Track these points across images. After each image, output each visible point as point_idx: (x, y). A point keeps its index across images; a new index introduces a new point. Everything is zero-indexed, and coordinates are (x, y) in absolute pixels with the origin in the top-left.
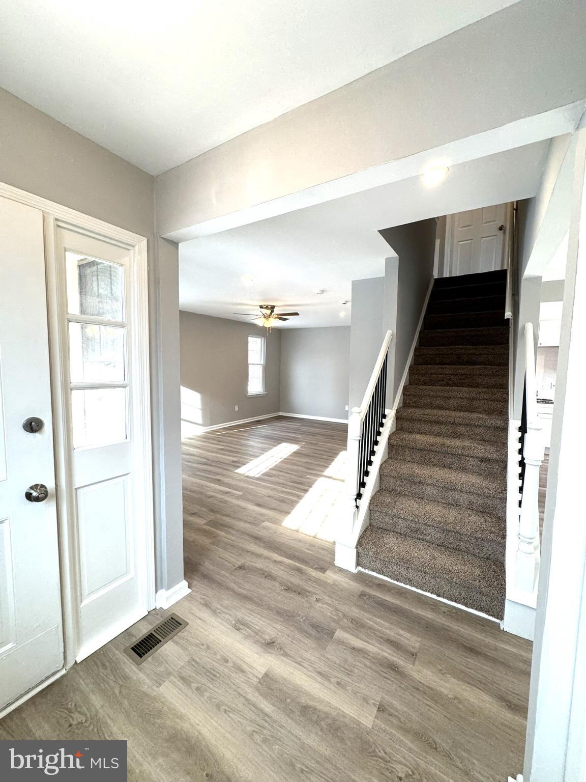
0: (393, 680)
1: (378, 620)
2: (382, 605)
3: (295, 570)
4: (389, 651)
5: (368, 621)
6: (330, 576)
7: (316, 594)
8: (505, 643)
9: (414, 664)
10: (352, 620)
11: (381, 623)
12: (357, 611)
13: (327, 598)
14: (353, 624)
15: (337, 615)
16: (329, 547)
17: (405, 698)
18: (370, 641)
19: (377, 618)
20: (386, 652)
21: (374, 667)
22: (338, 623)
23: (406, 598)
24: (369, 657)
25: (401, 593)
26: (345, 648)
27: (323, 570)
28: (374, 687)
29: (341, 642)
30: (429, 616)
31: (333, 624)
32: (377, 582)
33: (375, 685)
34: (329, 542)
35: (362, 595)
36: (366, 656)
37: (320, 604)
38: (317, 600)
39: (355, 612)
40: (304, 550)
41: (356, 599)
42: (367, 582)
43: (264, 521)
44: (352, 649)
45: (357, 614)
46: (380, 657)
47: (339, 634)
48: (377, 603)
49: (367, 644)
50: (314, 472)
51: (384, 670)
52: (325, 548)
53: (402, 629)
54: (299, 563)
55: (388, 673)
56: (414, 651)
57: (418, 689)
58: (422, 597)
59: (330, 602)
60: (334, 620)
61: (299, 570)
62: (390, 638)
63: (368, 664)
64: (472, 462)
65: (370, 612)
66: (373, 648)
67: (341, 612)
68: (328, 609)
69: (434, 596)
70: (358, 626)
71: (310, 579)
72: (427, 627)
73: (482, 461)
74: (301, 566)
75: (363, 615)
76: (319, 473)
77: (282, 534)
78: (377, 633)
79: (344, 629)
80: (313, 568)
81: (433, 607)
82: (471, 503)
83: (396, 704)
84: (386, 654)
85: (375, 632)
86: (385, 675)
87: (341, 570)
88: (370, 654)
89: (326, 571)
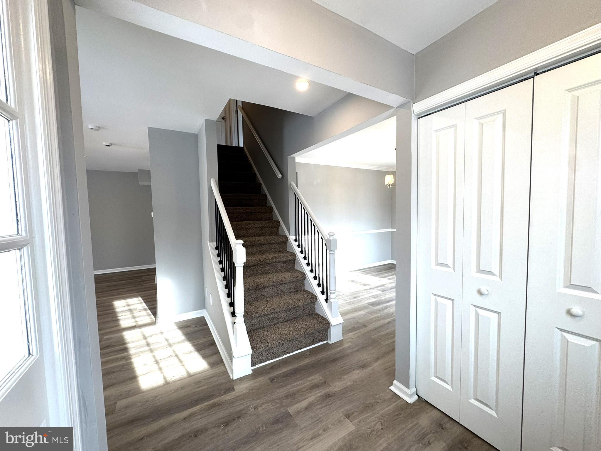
0: (334, 400)
1: (295, 384)
2: (286, 375)
3: (211, 408)
4: (318, 392)
5: (293, 389)
6: (241, 389)
7: (249, 406)
8: (337, 347)
9: (331, 386)
10: (287, 397)
11: (298, 384)
12: (281, 390)
13: (258, 401)
14: (289, 398)
15: (276, 403)
16: (213, 373)
17: (346, 402)
18: (306, 397)
19: (293, 383)
20: (317, 393)
21: (323, 405)
22: (283, 406)
23: (290, 362)
24: (316, 404)
25: (285, 362)
26: (303, 413)
27: (231, 389)
28: (335, 412)
29: (298, 413)
30: (307, 361)
31: (282, 410)
32: (268, 367)
33: (334, 411)
34: (208, 370)
35: (272, 380)
36: (315, 404)
37: (260, 409)
38: (255, 408)
39: (282, 392)
40: (197, 390)
41: (272, 385)
42: (264, 372)
43: (116, 403)
44: (306, 409)
45: (284, 392)
46: (319, 398)
47: (291, 410)
48: (283, 377)
49: (307, 399)
50: (108, 330)
51: (327, 401)
52: (211, 376)
53: (308, 377)
54: (207, 401)
55: (330, 400)
56: (323, 381)
57: (344, 393)
58: (295, 356)
59: (263, 401)
60: (280, 408)
61: (214, 405)
62: (310, 386)
63: (319, 406)
64: (280, 265)
65: (287, 385)
66: (312, 398)
67: (276, 399)
68: (268, 405)
69: (299, 351)
70: (292, 397)
71: (231, 402)
72: (313, 367)
73: (284, 263)
74: (212, 401)
75: (287, 389)
76: (115, 329)
77: (156, 397)
78: (303, 390)
79: (290, 405)
80: (223, 395)
81: (304, 356)
82: (290, 289)
83: (347, 407)
84: (319, 394)
85: (302, 390)
86: (330, 402)
87: (241, 379)
88: (315, 402)
89: (234, 388)
